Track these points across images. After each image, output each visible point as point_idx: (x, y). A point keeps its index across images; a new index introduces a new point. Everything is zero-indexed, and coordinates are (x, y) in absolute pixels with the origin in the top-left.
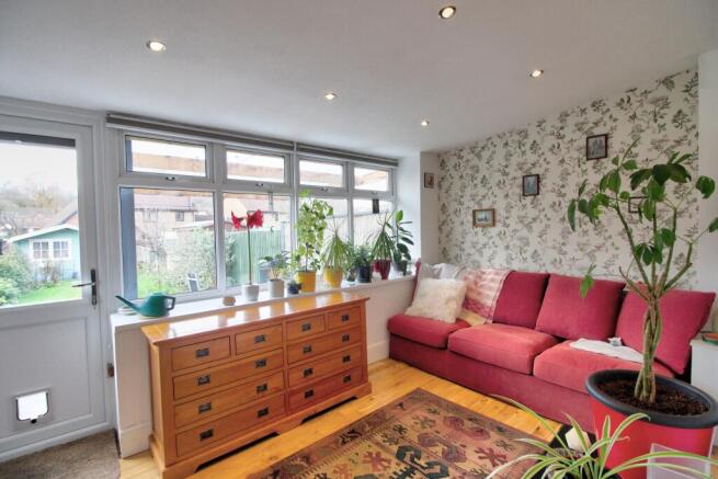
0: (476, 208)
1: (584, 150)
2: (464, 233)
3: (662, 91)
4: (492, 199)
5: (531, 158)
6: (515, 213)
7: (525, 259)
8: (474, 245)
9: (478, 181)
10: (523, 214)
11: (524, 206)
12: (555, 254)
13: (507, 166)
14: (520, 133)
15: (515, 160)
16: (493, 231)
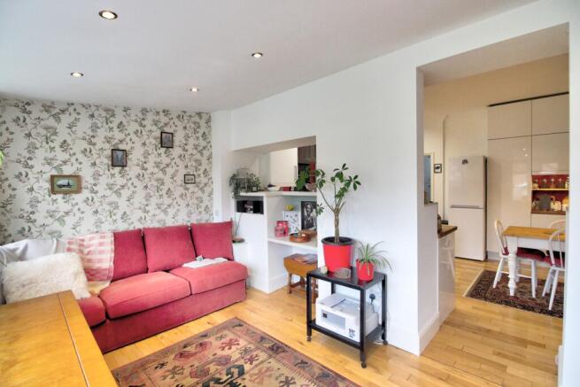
0: (55, 173)
1: (159, 140)
2: (34, 203)
3: (197, 119)
4: (76, 165)
5: (118, 135)
6: (104, 180)
7: (115, 221)
8: (51, 214)
9: (57, 144)
10: (111, 181)
11: (113, 175)
12: (140, 214)
13: (93, 137)
14: (107, 110)
15: (102, 133)
16: (78, 198)
